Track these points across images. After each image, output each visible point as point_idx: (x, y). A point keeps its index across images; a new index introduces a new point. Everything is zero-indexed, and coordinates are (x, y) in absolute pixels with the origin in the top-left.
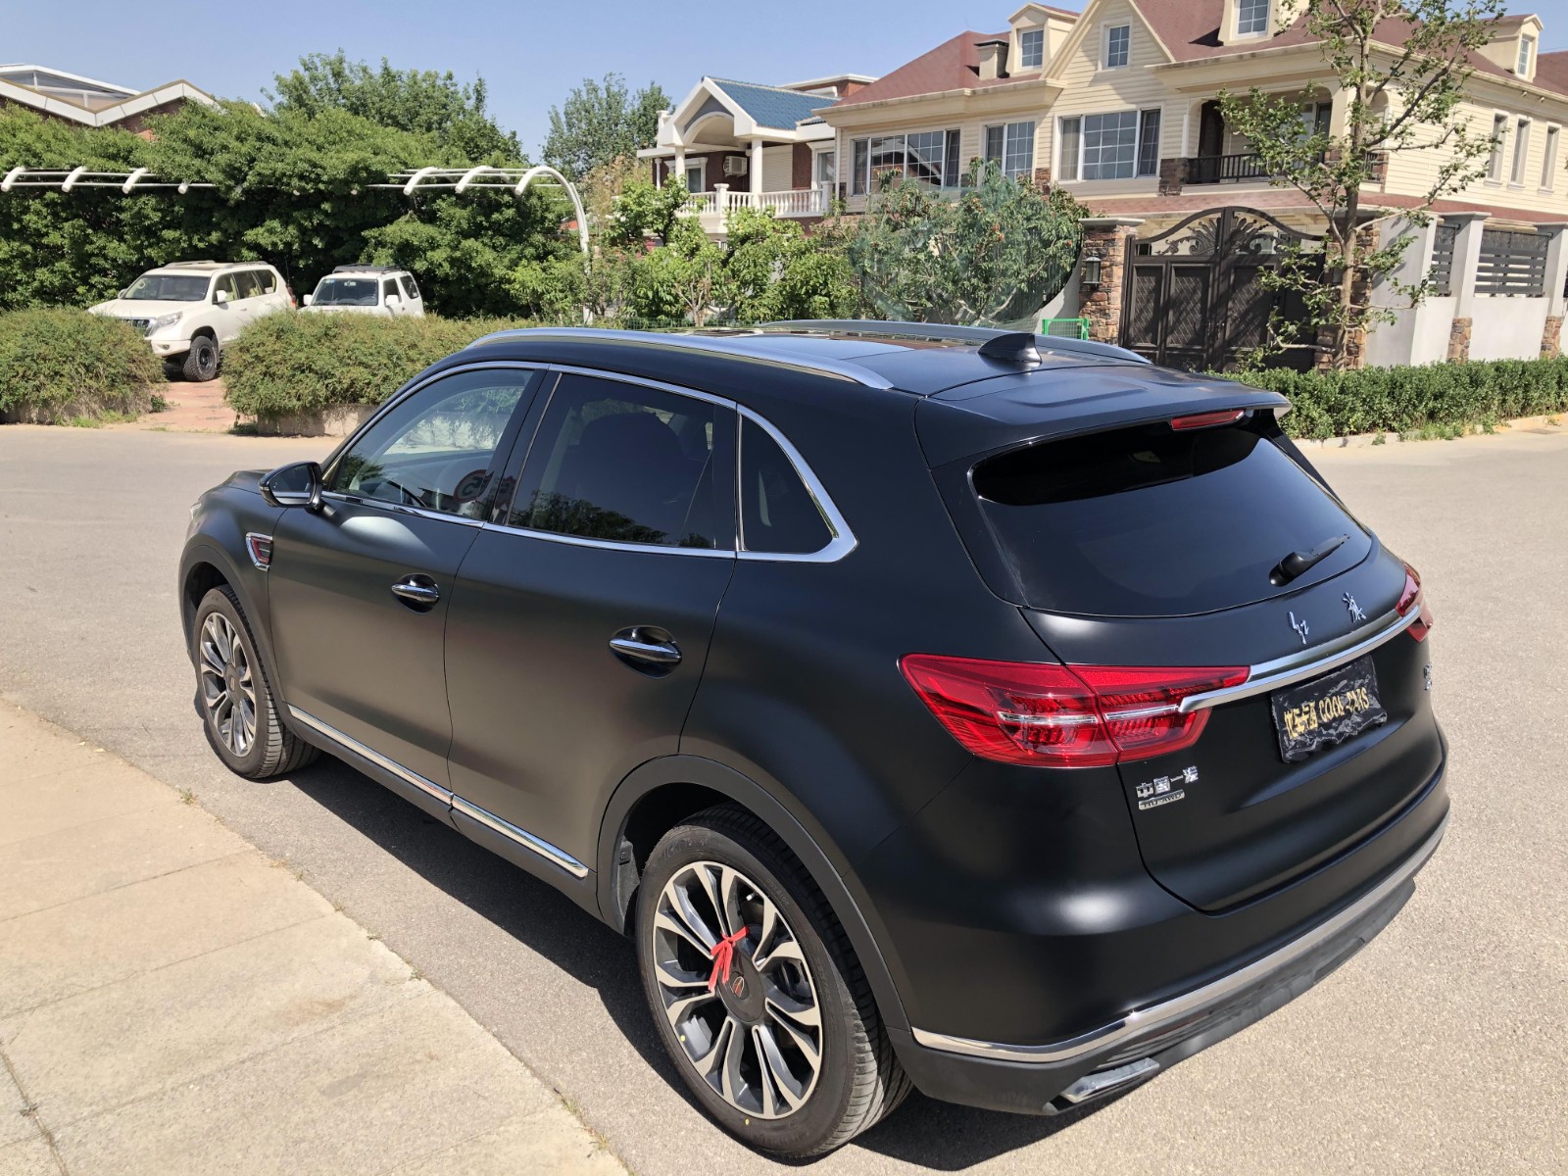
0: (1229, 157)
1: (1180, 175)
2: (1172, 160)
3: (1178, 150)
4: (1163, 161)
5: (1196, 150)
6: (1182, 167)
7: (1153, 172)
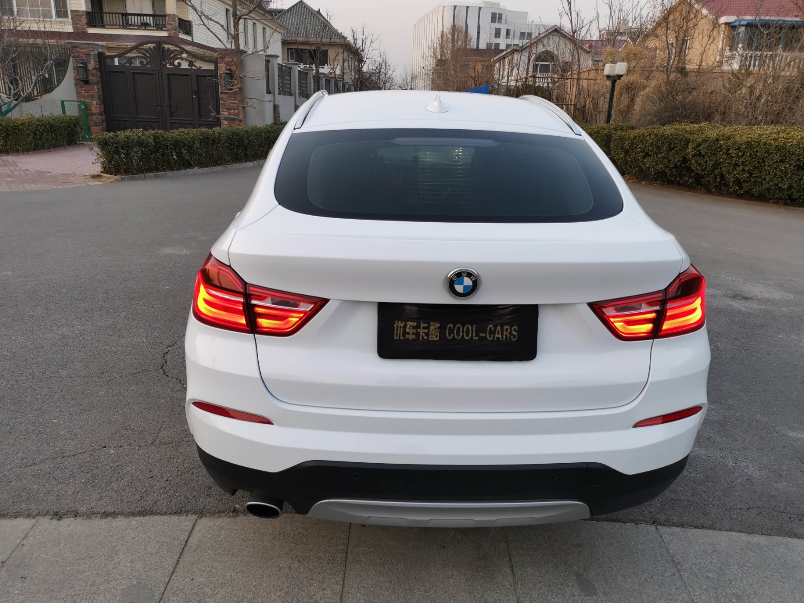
0: (106, 13)
1: (84, 20)
2: (78, 11)
3: (79, 6)
4: (72, 11)
5: (90, 7)
6: (85, 16)
7: (66, 16)
